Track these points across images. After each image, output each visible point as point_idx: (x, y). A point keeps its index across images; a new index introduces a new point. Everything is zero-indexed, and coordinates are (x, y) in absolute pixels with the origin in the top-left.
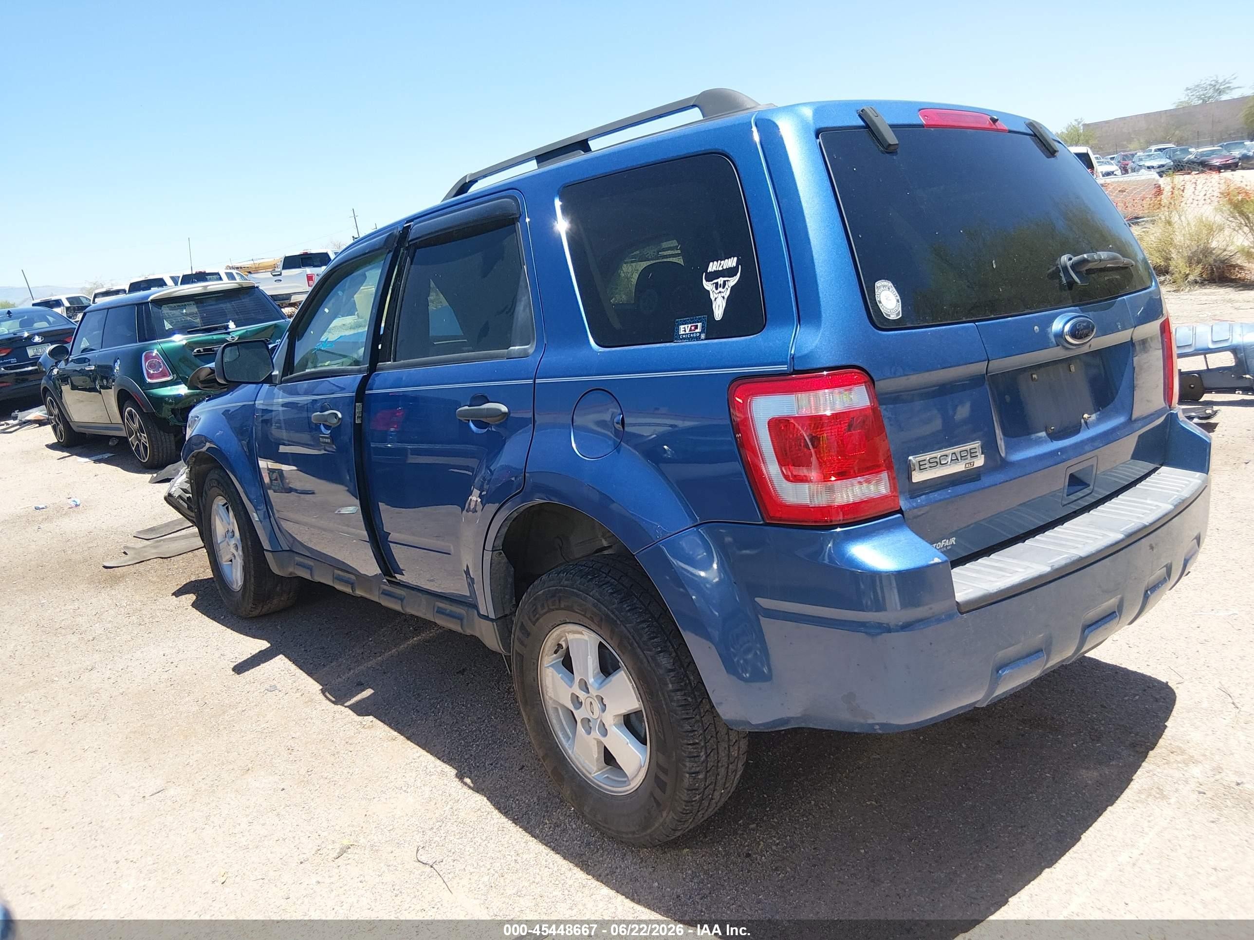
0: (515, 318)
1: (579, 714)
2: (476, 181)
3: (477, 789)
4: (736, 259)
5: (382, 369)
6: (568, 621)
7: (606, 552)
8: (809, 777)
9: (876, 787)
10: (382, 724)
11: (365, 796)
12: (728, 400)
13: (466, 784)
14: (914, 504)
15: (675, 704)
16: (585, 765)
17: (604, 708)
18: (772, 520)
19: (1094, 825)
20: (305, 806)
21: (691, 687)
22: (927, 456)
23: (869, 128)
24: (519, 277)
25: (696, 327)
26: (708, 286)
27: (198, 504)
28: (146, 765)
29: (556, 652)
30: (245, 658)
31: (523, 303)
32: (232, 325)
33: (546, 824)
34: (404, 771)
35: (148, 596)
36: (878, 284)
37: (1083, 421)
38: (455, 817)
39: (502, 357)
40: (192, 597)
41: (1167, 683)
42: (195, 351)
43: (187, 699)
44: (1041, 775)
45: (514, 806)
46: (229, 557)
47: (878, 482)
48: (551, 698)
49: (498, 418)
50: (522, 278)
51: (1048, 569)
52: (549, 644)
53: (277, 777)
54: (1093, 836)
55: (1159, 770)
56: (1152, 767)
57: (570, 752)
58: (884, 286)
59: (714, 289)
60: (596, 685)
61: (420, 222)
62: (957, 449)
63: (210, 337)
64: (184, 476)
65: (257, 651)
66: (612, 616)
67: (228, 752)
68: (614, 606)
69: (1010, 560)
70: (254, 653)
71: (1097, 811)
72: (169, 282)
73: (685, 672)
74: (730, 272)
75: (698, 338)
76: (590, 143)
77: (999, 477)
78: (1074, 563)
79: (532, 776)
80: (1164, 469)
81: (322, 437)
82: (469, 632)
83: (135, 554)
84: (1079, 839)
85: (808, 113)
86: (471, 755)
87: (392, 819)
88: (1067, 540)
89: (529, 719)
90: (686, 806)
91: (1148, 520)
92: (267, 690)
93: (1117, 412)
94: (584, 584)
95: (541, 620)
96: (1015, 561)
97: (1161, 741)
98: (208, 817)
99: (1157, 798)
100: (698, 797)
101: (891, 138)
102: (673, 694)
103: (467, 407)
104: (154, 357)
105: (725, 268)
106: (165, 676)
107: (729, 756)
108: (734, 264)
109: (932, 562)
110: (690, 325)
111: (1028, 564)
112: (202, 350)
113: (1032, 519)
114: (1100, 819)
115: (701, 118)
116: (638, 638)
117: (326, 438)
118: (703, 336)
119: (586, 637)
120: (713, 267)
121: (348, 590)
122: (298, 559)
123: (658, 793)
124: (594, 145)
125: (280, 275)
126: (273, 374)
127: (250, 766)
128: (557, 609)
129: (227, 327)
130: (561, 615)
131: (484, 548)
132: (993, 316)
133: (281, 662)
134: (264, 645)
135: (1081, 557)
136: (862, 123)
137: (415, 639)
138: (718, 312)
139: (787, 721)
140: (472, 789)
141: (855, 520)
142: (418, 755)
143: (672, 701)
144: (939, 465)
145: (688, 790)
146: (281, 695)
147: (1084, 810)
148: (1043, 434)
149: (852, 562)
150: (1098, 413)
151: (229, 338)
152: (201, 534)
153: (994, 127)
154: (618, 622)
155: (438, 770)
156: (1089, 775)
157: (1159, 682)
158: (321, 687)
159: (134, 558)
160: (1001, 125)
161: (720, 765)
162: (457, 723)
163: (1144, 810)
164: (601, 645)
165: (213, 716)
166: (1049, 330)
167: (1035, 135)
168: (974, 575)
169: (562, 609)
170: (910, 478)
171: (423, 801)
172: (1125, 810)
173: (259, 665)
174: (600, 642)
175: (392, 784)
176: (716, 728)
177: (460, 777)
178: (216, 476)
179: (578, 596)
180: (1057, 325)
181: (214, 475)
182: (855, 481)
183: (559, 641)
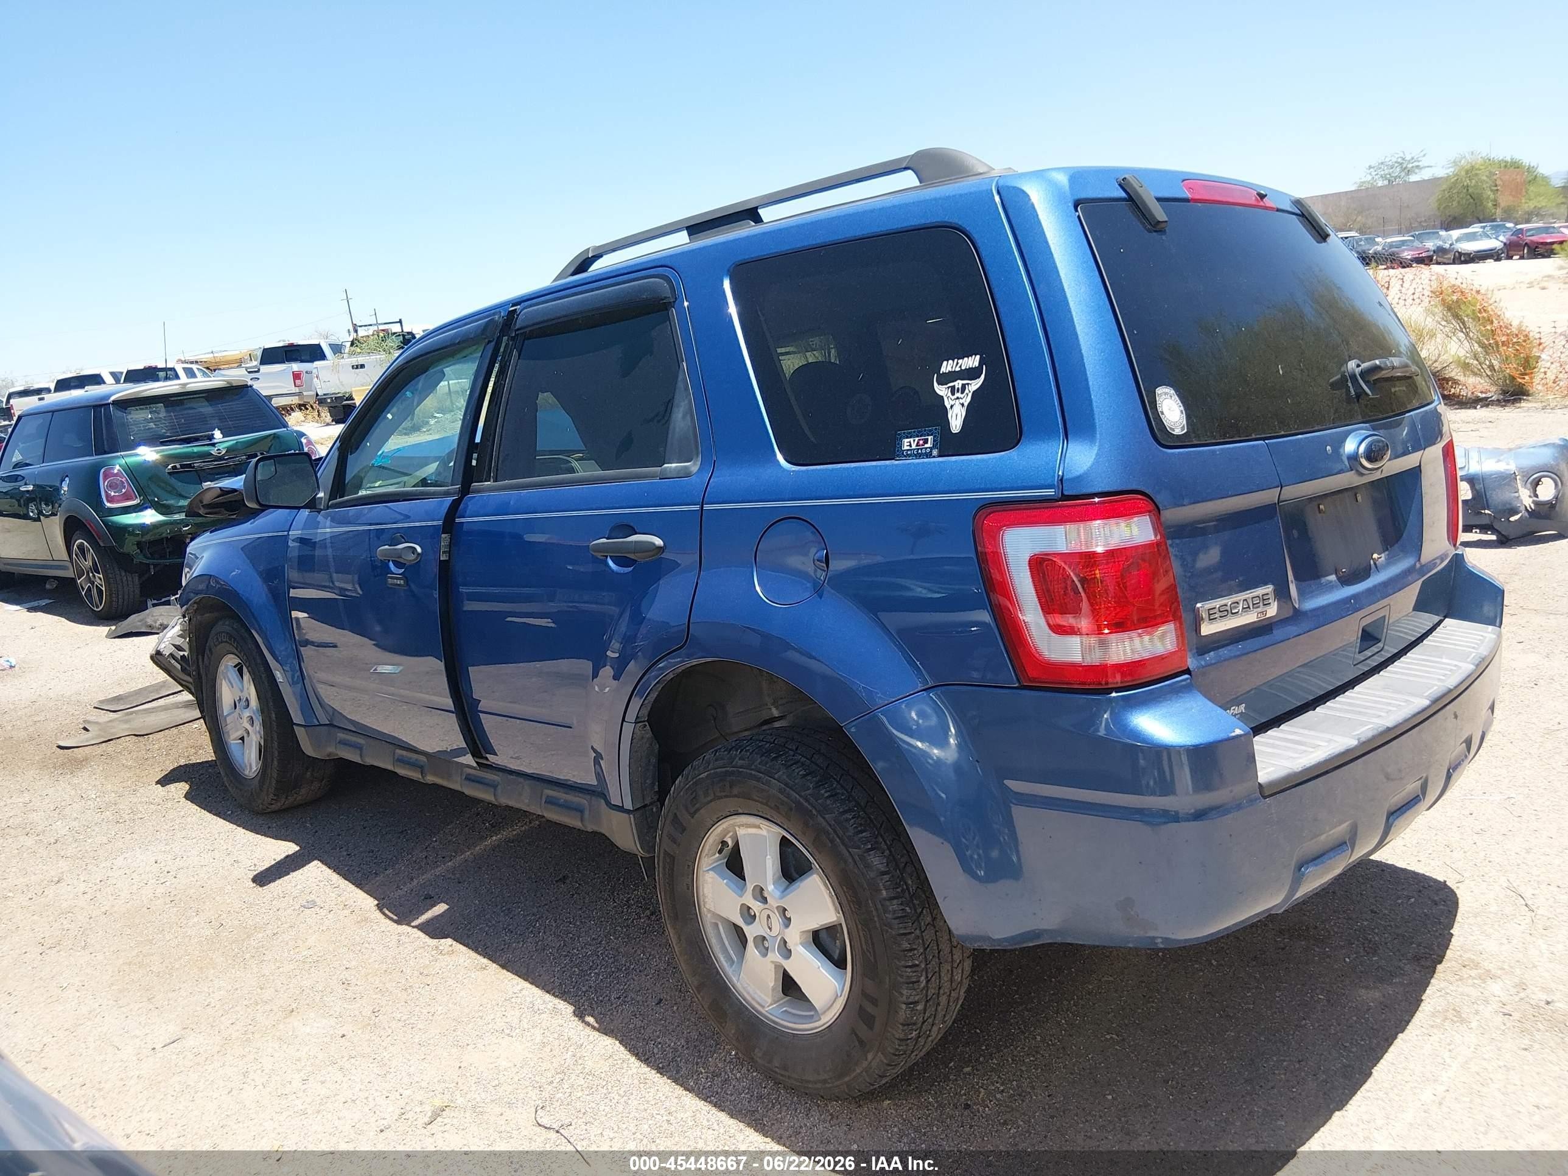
0: (671, 427)
1: (751, 932)
2: (602, 256)
3: (605, 1030)
4: (978, 357)
5: (479, 491)
6: (740, 811)
7: (777, 725)
8: (1029, 1007)
9: (1115, 1016)
10: (465, 948)
11: (456, 1043)
12: (973, 531)
13: (588, 1024)
14: (1203, 663)
15: (889, 916)
16: (756, 996)
17: (787, 921)
18: (1032, 682)
19: (1385, 1056)
20: (376, 1056)
21: (909, 893)
22: (1217, 603)
23: (1132, 200)
24: (677, 377)
25: (926, 441)
26: (941, 390)
27: (198, 666)
28: (151, 1006)
29: (720, 852)
30: (267, 865)
31: (682, 409)
32: (218, 434)
33: (702, 1073)
34: (503, 1009)
35: (124, 785)
36: (1159, 391)
37: (1372, 562)
38: (580, 1067)
39: (653, 476)
40: (184, 787)
41: (1445, 882)
42: (169, 467)
43: (196, 920)
44: (1312, 997)
45: (656, 1051)
46: (239, 734)
47: (1162, 637)
48: (709, 911)
49: (651, 553)
50: (680, 378)
51: (1354, 743)
52: (711, 840)
53: (333, 1021)
54: (1386, 1070)
55: (1451, 987)
56: (1443, 984)
57: (734, 979)
58: (1166, 394)
59: (949, 394)
60: (778, 894)
61: (531, 306)
62: (1248, 595)
63: (190, 450)
64: (178, 628)
65: (283, 856)
66: (806, 804)
67: (261, 989)
68: (808, 792)
69: (1306, 732)
70: (279, 858)
71: (1387, 1040)
72: (109, 379)
73: (902, 874)
74: (972, 374)
75: (929, 455)
76: (761, 211)
77: (1292, 629)
78: (1382, 734)
79: (674, 1012)
80: (1448, 621)
81: (391, 578)
82: (590, 828)
83: (100, 730)
84: (1371, 1073)
85: (1063, 179)
86: (590, 987)
87: (497, 1071)
88: (1367, 707)
89: (679, 939)
90: (899, 1045)
91: (1452, 682)
92: (304, 907)
93: (1405, 552)
94: (767, 763)
95: (702, 811)
96: (1312, 733)
97: (1448, 952)
98: (245, 1074)
99: (1455, 1022)
100: (914, 1033)
101: (1159, 214)
102: (888, 903)
103: (604, 540)
104: (116, 475)
105: (963, 368)
106: (161, 890)
107: (952, 980)
108: (976, 364)
109: (1233, 734)
110: (917, 439)
111: (1329, 736)
112: (178, 466)
113: (1317, 681)
114: (1392, 1049)
115: (917, 183)
116: (841, 833)
117: (397, 578)
118: (935, 452)
119: (764, 832)
120: (947, 367)
121: (415, 775)
122: (341, 735)
123: (863, 1031)
124: (767, 214)
125: (258, 371)
126: (318, 496)
127: (294, 1006)
128: (726, 796)
129: (211, 437)
130: (731, 804)
131: (623, 720)
132: (1283, 433)
133: (316, 872)
134: (291, 848)
135: (1388, 728)
136: (1123, 195)
137: (494, 838)
138: (956, 421)
139: (1036, 934)
140: (598, 1030)
141: (1135, 683)
142: (519, 987)
143: (885, 912)
144: (1230, 614)
145: (904, 1025)
146: (323, 912)
147: (1370, 1038)
148: (1333, 578)
149: (1136, 734)
150: (1387, 553)
151: (214, 451)
152: (200, 704)
153: (1261, 204)
154: (814, 812)
155: (549, 1007)
156: (1370, 995)
157: (1436, 881)
158: (376, 902)
159: (99, 736)
160: (1268, 202)
161: (942, 991)
162: (565, 945)
163: (1442, 1036)
164: (784, 842)
165: (234, 942)
166: (1341, 450)
167: (1303, 215)
168: (1270, 750)
169: (736, 796)
170: (1197, 630)
171: (533, 1047)
172: (1420, 1038)
173: (289, 874)
174: (784, 838)
175: (490, 1026)
176: (938, 945)
177: (580, 1014)
178: (228, 629)
179: (758, 780)
180: (1350, 446)
181: (224, 626)
182: (1133, 634)
183: (725, 836)
